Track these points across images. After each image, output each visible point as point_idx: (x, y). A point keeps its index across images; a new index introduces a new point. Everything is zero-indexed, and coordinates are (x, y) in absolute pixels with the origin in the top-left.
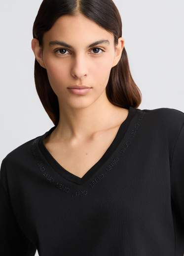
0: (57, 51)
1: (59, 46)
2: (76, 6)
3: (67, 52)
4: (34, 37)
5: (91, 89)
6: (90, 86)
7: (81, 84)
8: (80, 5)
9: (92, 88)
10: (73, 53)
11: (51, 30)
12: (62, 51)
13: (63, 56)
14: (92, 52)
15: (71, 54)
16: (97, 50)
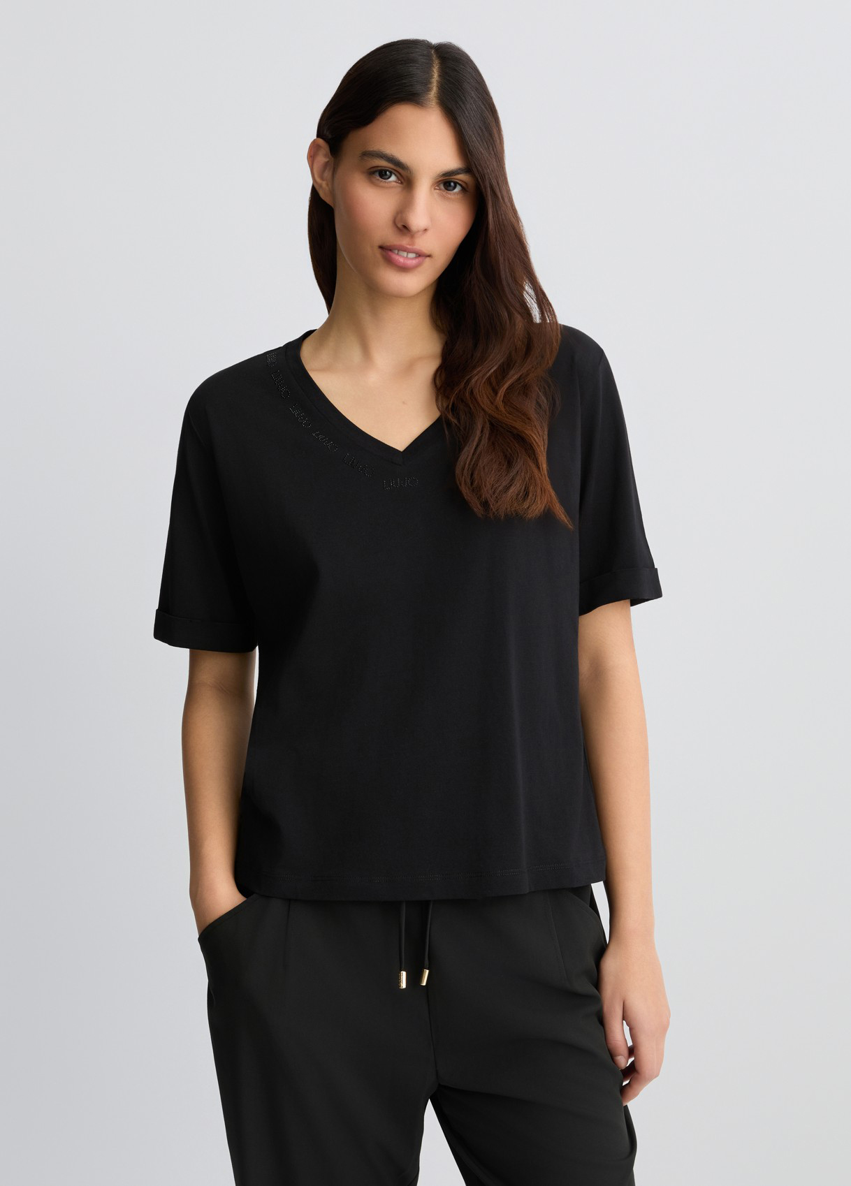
0: (373, 173)
1: (383, 163)
2: (429, 90)
3: (393, 178)
4: (318, 136)
5: (428, 259)
6: (427, 252)
7: (413, 244)
8: (440, 76)
9: (429, 256)
10: (407, 180)
11: (369, 126)
12: (383, 174)
13: (382, 184)
14: (442, 187)
15: (402, 183)
16: (452, 184)
